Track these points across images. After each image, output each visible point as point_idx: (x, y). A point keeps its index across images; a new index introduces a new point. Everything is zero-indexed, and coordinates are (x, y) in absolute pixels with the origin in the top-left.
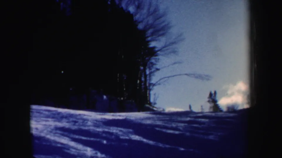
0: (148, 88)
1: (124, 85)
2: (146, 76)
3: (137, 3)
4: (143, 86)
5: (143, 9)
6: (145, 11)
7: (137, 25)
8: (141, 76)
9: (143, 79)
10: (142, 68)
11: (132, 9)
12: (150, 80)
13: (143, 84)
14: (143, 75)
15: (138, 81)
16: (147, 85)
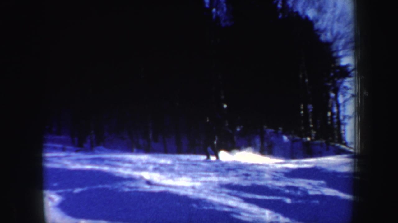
0: (342, 122)
1: (311, 120)
2: (338, 106)
3: (317, 4)
4: (335, 120)
5: (325, 12)
6: (328, 16)
7: (319, 36)
8: (332, 106)
9: (335, 110)
10: (333, 95)
11: (311, 13)
12: (344, 110)
13: (335, 116)
14: (335, 105)
15: (329, 114)
16: (341, 118)
